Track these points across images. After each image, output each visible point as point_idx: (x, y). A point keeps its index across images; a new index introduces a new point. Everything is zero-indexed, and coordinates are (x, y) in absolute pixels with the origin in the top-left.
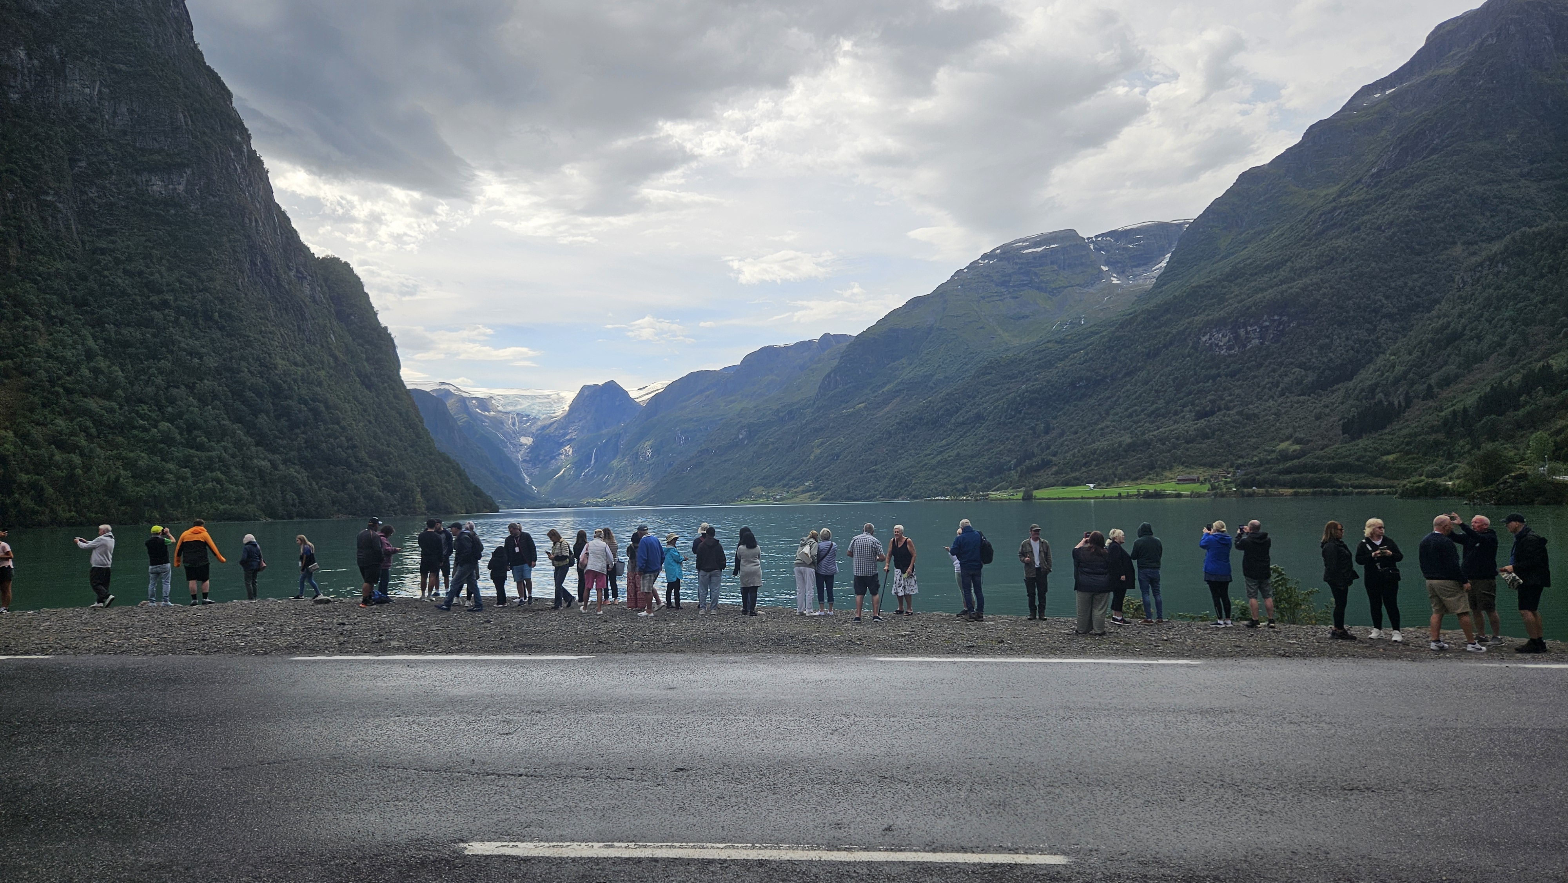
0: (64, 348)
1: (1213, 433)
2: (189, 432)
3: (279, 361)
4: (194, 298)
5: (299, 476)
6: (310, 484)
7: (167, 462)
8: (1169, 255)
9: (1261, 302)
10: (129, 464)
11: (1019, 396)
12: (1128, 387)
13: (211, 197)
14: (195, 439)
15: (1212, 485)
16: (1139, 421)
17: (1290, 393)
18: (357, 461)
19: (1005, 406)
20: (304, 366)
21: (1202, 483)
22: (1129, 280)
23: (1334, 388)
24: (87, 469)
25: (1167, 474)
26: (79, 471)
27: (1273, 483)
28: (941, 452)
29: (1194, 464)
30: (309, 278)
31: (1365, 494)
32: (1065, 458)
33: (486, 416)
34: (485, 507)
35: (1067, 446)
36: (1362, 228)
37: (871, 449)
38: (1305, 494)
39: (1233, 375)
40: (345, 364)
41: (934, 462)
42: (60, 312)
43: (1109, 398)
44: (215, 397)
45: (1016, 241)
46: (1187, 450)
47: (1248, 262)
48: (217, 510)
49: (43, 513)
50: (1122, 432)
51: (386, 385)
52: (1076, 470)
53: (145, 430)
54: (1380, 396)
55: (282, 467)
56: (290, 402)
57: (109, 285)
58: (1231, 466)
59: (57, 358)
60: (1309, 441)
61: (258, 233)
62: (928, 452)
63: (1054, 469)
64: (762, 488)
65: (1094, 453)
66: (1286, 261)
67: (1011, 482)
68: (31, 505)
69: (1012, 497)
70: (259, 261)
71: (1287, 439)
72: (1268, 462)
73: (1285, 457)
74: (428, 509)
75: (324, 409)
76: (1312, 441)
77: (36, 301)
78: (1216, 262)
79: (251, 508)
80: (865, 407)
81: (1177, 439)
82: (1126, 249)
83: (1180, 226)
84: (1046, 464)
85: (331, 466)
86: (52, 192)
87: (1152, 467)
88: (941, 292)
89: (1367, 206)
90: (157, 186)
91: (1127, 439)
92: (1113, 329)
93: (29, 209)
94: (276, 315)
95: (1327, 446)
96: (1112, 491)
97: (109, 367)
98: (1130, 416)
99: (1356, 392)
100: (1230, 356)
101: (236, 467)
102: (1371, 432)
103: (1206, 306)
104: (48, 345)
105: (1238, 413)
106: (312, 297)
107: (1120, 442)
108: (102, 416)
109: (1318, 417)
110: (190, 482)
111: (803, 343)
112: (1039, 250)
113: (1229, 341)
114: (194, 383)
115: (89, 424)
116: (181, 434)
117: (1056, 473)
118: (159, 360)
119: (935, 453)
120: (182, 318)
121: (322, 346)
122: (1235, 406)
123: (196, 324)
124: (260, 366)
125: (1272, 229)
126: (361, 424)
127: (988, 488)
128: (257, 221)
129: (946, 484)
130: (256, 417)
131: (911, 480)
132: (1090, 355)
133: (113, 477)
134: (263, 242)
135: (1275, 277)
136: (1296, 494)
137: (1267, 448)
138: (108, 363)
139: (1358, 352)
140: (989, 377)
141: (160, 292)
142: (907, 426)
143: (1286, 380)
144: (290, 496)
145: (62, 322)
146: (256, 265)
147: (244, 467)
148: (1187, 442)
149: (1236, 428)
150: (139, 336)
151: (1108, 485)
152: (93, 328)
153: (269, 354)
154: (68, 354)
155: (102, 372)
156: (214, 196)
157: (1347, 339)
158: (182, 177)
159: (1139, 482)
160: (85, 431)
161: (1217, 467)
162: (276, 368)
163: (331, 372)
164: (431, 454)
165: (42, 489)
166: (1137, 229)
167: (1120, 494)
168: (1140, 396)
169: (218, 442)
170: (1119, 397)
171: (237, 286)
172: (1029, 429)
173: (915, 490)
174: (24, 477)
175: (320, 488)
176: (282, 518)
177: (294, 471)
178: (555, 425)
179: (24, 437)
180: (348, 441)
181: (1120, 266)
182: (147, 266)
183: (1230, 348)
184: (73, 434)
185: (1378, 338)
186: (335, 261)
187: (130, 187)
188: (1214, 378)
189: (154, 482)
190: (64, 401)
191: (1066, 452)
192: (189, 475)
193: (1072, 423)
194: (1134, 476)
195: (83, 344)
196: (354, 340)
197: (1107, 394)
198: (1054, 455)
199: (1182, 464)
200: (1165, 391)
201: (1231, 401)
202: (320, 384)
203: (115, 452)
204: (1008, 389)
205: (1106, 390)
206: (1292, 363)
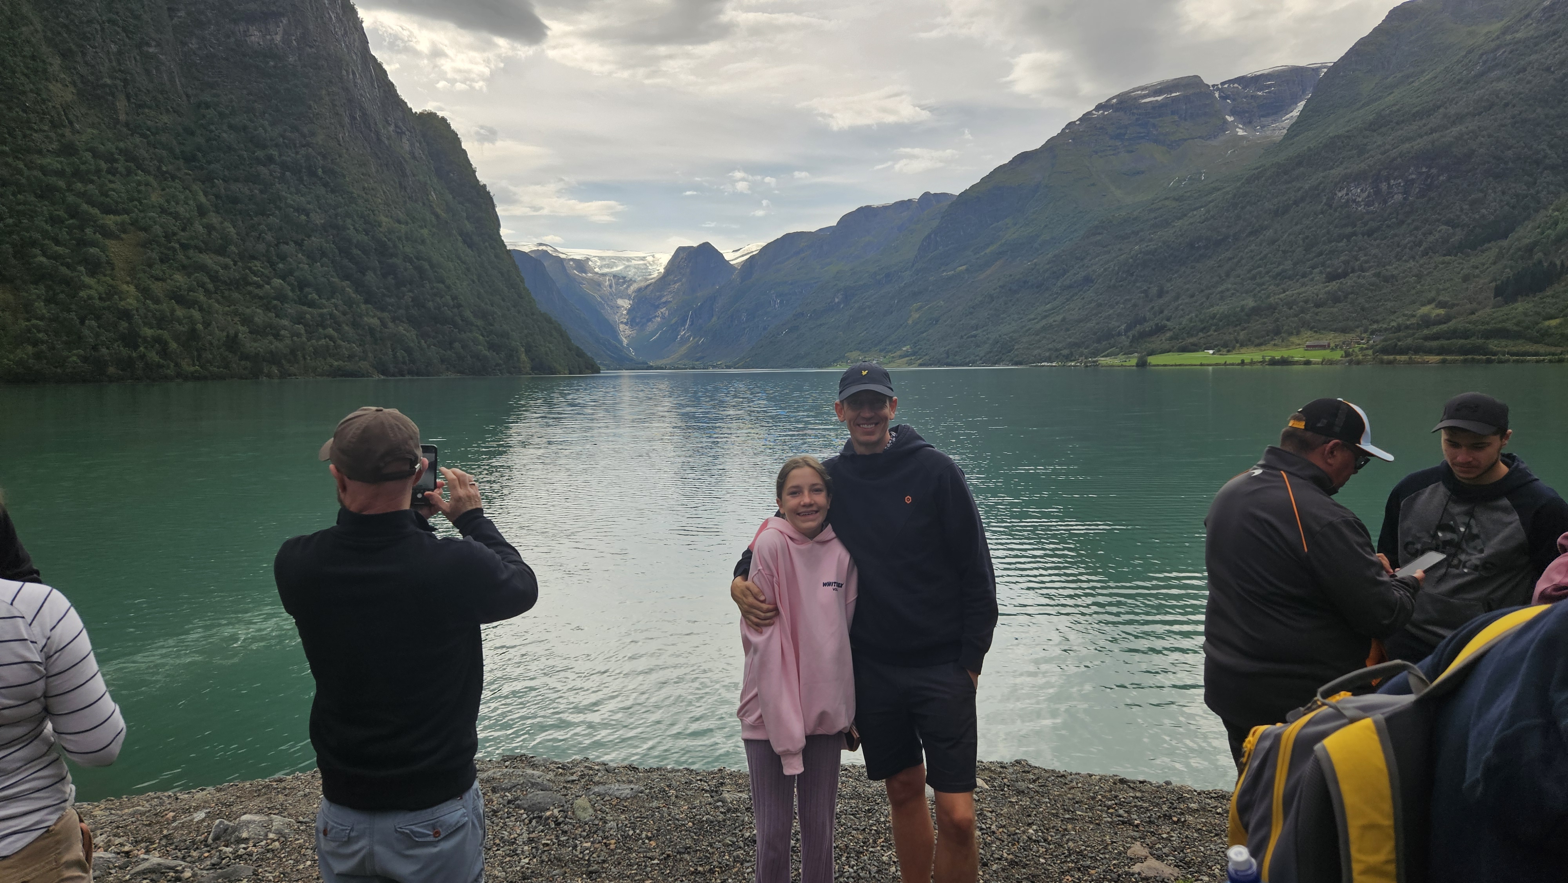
0: (177, 203)
1: (1346, 297)
2: (301, 289)
3: (383, 219)
4: (297, 153)
5: (407, 334)
6: (419, 343)
7: (281, 319)
8: (1303, 103)
9: (1409, 153)
10: (246, 321)
11: (1132, 258)
12: (1253, 247)
13: (308, 49)
14: (306, 297)
15: (1345, 352)
16: (1263, 284)
17: (1435, 253)
18: (462, 320)
19: (1116, 268)
20: (407, 223)
21: (1332, 349)
22: (1256, 131)
23: (1484, 247)
24: (207, 325)
25: (1294, 339)
26: (200, 327)
27: (1417, 350)
28: (1046, 317)
29: (1325, 329)
30: (407, 133)
31: (1522, 362)
32: (1180, 324)
33: (584, 278)
34: (587, 368)
35: (1183, 310)
36: (1529, 69)
37: (971, 313)
38: (1455, 362)
39: (1370, 233)
40: (447, 222)
41: (1038, 326)
42: (170, 167)
43: (1230, 259)
44: (324, 254)
45: (1135, 90)
46: (1317, 314)
47: (1394, 108)
48: (331, 366)
49: (168, 368)
50: (1244, 295)
51: (487, 244)
52: (1192, 336)
53: (259, 286)
54: (1538, 255)
55: (391, 325)
56: (394, 260)
57: (216, 140)
58: (1365, 332)
59: (171, 214)
60: (1453, 305)
61: (356, 86)
62: (1032, 316)
63: (1169, 334)
64: (859, 353)
65: (1213, 317)
66: (1439, 107)
67: (1122, 348)
68: (157, 359)
69: (1124, 364)
70: (358, 115)
71: (1430, 302)
72: (1407, 327)
73: (1427, 322)
74: (533, 369)
75: (428, 267)
76: (1458, 305)
77: (146, 155)
78: (1358, 109)
79: (364, 365)
80: (967, 270)
81: (1306, 302)
82: (1254, 97)
83: (1316, 70)
84: (1160, 329)
85: (438, 325)
86: (153, 43)
87: (1277, 332)
88: (1051, 145)
89: (1536, 45)
90: (255, 37)
91: (1250, 303)
92: (1239, 184)
93: (134, 62)
94: (377, 171)
95: (1477, 310)
96: (1234, 358)
97: (222, 223)
98: (1254, 278)
99: (1511, 251)
100: (1368, 213)
101: (347, 325)
102: (1527, 295)
103: (1343, 158)
104: (162, 201)
105: (1374, 275)
106: (412, 153)
107: (1243, 306)
108: (217, 272)
109: (1466, 279)
110: (304, 339)
111: (902, 203)
112: (1159, 98)
113: (1368, 196)
114: (303, 240)
115: (206, 280)
116: (293, 290)
117: (1171, 339)
118: (268, 216)
119: (1039, 318)
120: (288, 173)
121: (424, 204)
122: (1370, 267)
123: (301, 180)
124: (365, 224)
125: (1423, 72)
126: (465, 283)
127: (1095, 354)
128: (354, 73)
129: (1050, 349)
130: (364, 275)
131: (1013, 346)
132: (1211, 213)
133: (232, 332)
134: (361, 95)
135: (1424, 125)
136: (1444, 362)
137: (1406, 312)
138: (220, 219)
139: (1514, 207)
140: (1099, 238)
141: (264, 147)
142: (1010, 290)
143: (1431, 238)
144: (400, 353)
145: (173, 178)
146: (355, 118)
147: (355, 325)
148: (1317, 306)
149: (1372, 290)
150: (248, 192)
151: (1228, 351)
152: (203, 184)
153: (373, 211)
154: (181, 210)
155: (214, 228)
156: (311, 47)
157: (1503, 193)
158: (279, 27)
159: (1263, 348)
160: (203, 287)
161: (1348, 333)
162: (380, 226)
163: (434, 230)
164: (533, 314)
165: (166, 343)
166: (1268, 74)
167: (1243, 361)
168: (1266, 256)
169: (328, 299)
170: (1242, 258)
171: (339, 141)
172: (1141, 292)
173: (1017, 355)
174: (148, 332)
175: (429, 346)
176: (393, 375)
177: (404, 330)
178: (651, 287)
179: (145, 292)
180: (453, 299)
181: (1246, 116)
182: (251, 121)
183: (1368, 205)
184: (191, 289)
185: (1538, 192)
186: (431, 116)
187: (229, 37)
188: (1348, 237)
189: (271, 338)
190: (181, 256)
191: (1182, 316)
192: (303, 331)
193: (1188, 286)
194: (1257, 341)
195: (195, 199)
196: (454, 198)
197: (1228, 254)
198: (1168, 320)
199: (1311, 330)
200: (1294, 251)
201: (1366, 262)
202: (423, 242)
203: (233, 307)
204: (1120, 250)
205: (1227, 250)
206: (1439, 220)
